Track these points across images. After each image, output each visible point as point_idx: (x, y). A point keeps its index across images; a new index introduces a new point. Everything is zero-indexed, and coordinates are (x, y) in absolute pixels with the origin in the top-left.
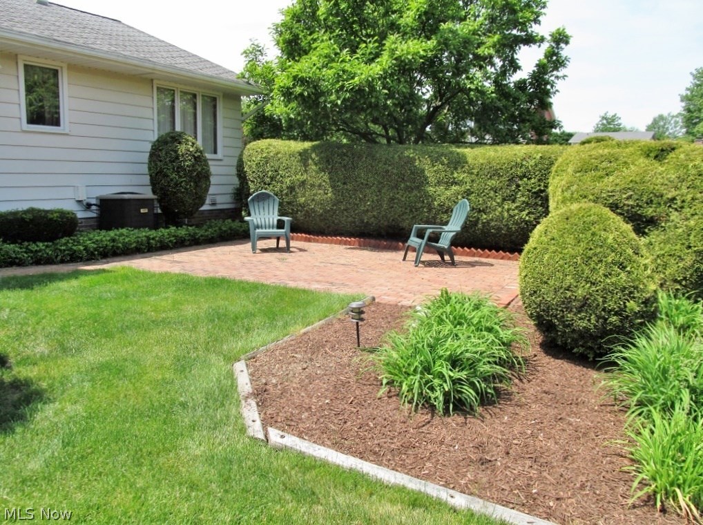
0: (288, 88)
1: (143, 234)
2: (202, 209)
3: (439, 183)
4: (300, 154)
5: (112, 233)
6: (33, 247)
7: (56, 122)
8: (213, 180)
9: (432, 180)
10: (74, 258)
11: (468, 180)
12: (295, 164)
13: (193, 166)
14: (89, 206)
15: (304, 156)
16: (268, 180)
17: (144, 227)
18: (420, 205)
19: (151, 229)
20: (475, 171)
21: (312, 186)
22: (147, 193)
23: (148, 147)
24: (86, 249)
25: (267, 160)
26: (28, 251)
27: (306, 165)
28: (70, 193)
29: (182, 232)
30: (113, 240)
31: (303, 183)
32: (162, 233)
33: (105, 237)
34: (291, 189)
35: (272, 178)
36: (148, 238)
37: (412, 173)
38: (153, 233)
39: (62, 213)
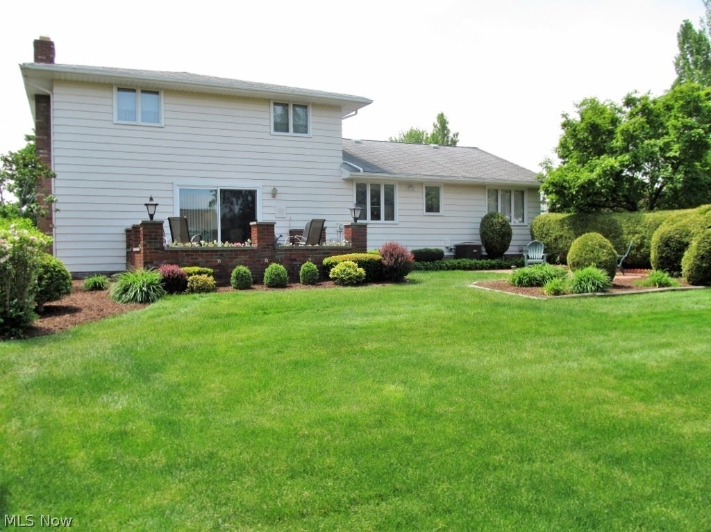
0: (547, 188)
1: (474, 261)
2: (506, 253)
3: (629, 234)
4: (560, 221)
5: (459, 260)
6: (426, 264)
7: (438, 211)
8: (513, 237)
9: (626, 232)
10: (441, 268)
11: (644, 231)
12: (558, 227)
13: (501, 229)
14: (451, 250)
15: (562, 221)
16: (544, 236)
17: (474, 258)
18: (620, 246)
19: (477, 259)
20: (647, 226)
21: (566, 238)
22: (479, 243)
23: (480, 220)
24: (446, 265)
25: (544, 225)
26: (424, 265)
27: (563, 227)
28: (443, 244)
29: (494, 262)
30: (459, 263)
31: (561, 236)
32: (483, 262)
33: (455, 262)
34: (556, 239)
35: (546, 235)
36: (476, 263)
37: (615, 228)
38: (478, 261)
39: (437, 250)
